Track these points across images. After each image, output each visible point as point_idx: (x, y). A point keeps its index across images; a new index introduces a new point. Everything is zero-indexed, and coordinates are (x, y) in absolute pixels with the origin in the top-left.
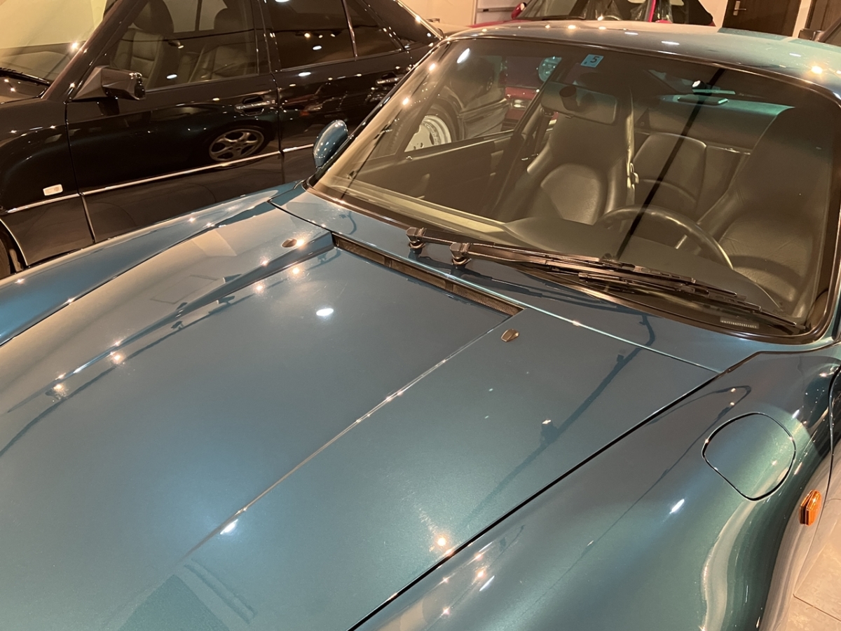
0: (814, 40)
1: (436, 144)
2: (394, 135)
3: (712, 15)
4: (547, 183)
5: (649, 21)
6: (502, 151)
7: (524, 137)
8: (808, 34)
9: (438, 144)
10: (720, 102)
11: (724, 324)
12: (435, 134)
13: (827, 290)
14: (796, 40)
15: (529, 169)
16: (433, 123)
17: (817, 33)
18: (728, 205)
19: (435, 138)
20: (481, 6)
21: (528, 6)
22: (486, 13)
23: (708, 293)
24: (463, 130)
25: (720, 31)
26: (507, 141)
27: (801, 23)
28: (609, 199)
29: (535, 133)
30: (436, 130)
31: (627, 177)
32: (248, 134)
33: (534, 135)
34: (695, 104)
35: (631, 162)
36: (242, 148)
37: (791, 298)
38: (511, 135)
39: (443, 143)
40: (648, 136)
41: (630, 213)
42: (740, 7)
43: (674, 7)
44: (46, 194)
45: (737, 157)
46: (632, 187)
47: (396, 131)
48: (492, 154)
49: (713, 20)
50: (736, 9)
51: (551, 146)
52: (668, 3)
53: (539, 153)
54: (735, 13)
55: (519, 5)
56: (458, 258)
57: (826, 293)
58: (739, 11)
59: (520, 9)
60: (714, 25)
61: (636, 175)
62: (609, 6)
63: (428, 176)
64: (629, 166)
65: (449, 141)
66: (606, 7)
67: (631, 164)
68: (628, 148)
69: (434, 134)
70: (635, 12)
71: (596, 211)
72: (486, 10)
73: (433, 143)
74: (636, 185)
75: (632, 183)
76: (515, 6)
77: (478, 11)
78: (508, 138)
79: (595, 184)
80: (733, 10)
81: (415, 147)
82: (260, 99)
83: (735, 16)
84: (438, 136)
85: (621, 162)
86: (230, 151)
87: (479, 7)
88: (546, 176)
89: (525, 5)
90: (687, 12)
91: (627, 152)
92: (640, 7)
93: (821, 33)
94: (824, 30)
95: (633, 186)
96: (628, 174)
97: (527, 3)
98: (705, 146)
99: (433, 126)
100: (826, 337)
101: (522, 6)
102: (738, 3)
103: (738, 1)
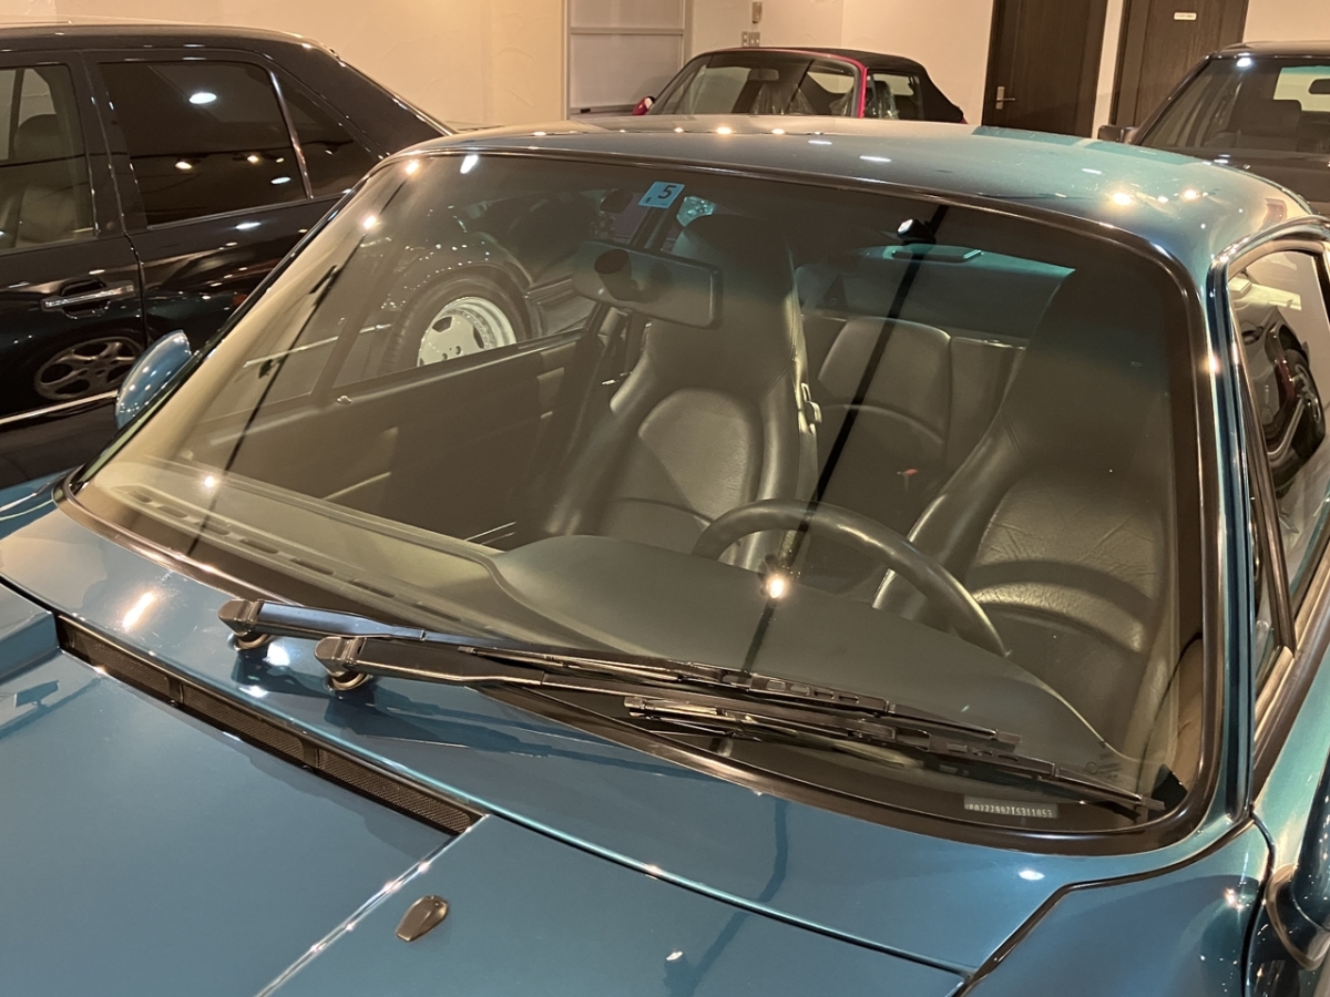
0: (1123, 142)
1: (488, 346)
2: (397, 335)
3: (961, 108)
4: (649, 428)
5: (858, 116)
6: (562, 370)
7: (605, 339)
8: (1112, 133)
9: (491, 347)
10: (967, 256)
11: (973, 812)
12: (485, 329)
13: (1199, 635)
14: (1096, 143)
15: (615, 403)
16: (476, 308)
17: (1126, 132)
18: (993, 458)
19: (484, 336)
20: (577, 104)
21: (658, 102)
22: (585, 116)
23: (927, 736)
24: (538, 318)
25: (977, 132)
26: (571, 348)
27: (1102, 117)
28: (768, 458)
29: (624, 331)
30: (485, 322)
31: (798, 411)
32: (118, 344)
33: (623, 336)
34: (909, 261)
35: (803, 381)
36: (108, 369)
37: (1136, 642)
38: (578, 337)
39: (501, 344)
40: (844, 324)
42: (1005, 96)
43: (898, 98)
45: (1008, 356)
46: (810, 430)
47: (400, 325)
48: (540, 377)
49: (965, 117)
50: (998, 99)
51: (650, 356)
52: (889, 93)
53: (632, 368)
54: (999, 106)
55: (643, 101)
56: (341, 673)
57: (1198, 641)
58: (1005, 102)
59: (645, 107)
60: (965, 122)
61: (815, 406)
62: (794, 97)
63: (394, 431)
64: (801, 390)
65: (513, 341)
66: (789, 99)
67: (803, 385)
68: (794, 355)
69: (483, 331)
70: (837, 107)
71: (745, 481)
72: (585, 111)
73: (480, 344)
74: (817, 425)
75: (808, 423)
76: (635, 103)
77: (571, 112)
78: (571, 343)
79: (739, 426)
80: (995, 101)
81: (445, 355)
82: (97, 285)
83: (999, 110)
84: (490, 331)
85: (783, 381)
86: (82, 377)
87: (573, 105)
88: (647, 414)
89: (653, 100)
90: (920, 103)
91: (793, 364)
92: (844, 99)
93: (1133, 132)
94: (1138, 126)
95: (813, 427)
96: (800, 406)
97: (655, 96)
98: (948, 337)
99: (478, 316)
100: (1212, 819)
101: (648, 102)
102: (1001, 89)
103: (1001, 85)
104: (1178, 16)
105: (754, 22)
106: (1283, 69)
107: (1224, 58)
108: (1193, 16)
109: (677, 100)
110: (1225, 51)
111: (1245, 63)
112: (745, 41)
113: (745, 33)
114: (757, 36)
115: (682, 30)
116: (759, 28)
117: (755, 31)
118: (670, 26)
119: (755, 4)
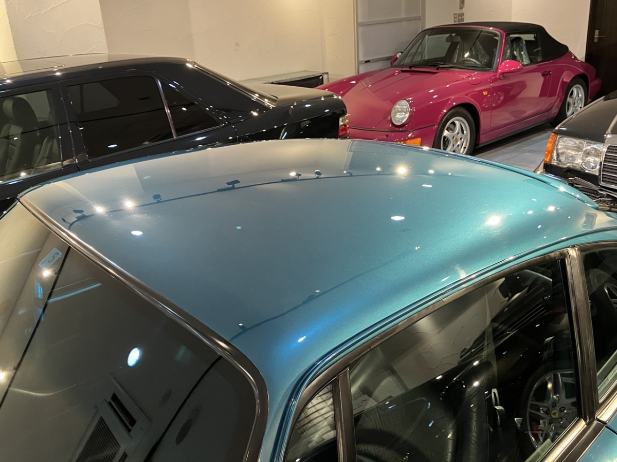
3: (568, 46)
20: (362, 59)
21: (403, 54)
22: (368, 64)
42: (599, 35)
49: (569, 49)
50: (595, 37)
54: (596, 40)
55: (397, 54)
58: (599, 38)
59: (397, 57)
62: (473, 46)
66: (471, 47)
72: (367, 62)
76: (393, 55)
77: (360, 63)
80: (593, 38)
83: (596, 43)
87: (360, 60)
97: (402, 51)
101: (399, 54)
102: (597, 32)
103: (597, 30)
105: (461, 8)
109: (415, 51)
112: (456, 18)
113: (456, 14)
114: (462, 14)
115: (420, 17)
116: (464, 10)
117: (461, 12)
118: (413, 15)
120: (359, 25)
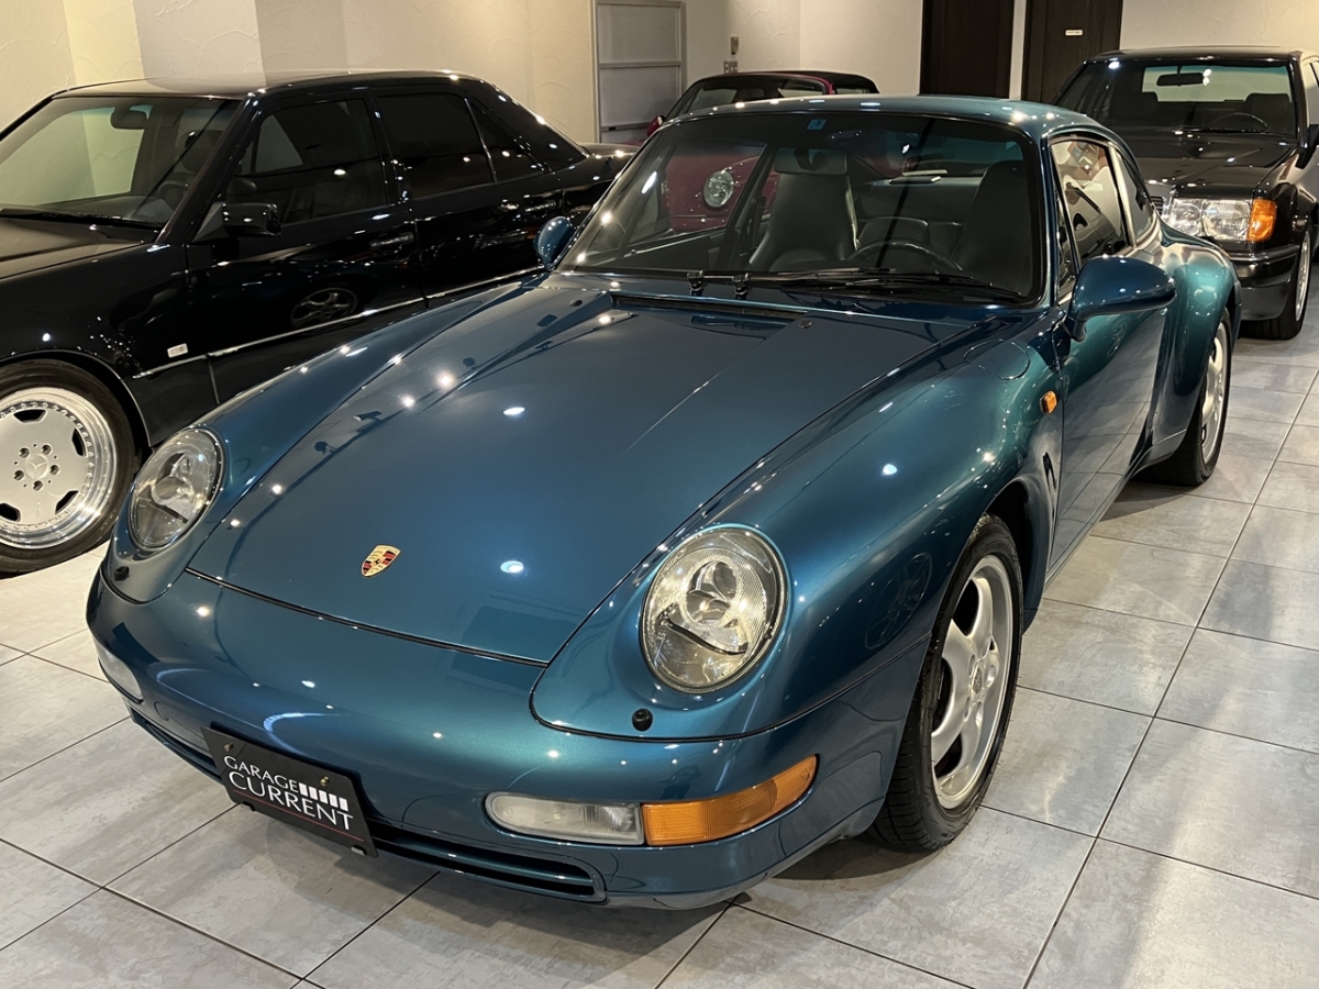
6: (718, 248)
20: (606, 124)
22: (612, 133)
41: (875, 248)
44: (170, 356)
55: (656, 119)
56: (739, 289)
59: (657, 123)
72: (612, 129)
76: (650, 120)
77: (602, 130)
78: (721, 233)
87: (603, 125)
89: (664, 117)
91: (851, 228)
100: (1041, 304)
101: (660, 120)
104: (1069, 33)
105: (731, 54)
106: (1147, 69)
107: (1098, 63)
108: (1080, 33)
110: (1099, 57)
111: (1115, 65)
112: (726, 69)
113: (726, 63)
114: (735, 64)
115: (679, 62)
116: (737, 58)
117: (734, 61)
119: (732, 39)
120: (601, 67)
